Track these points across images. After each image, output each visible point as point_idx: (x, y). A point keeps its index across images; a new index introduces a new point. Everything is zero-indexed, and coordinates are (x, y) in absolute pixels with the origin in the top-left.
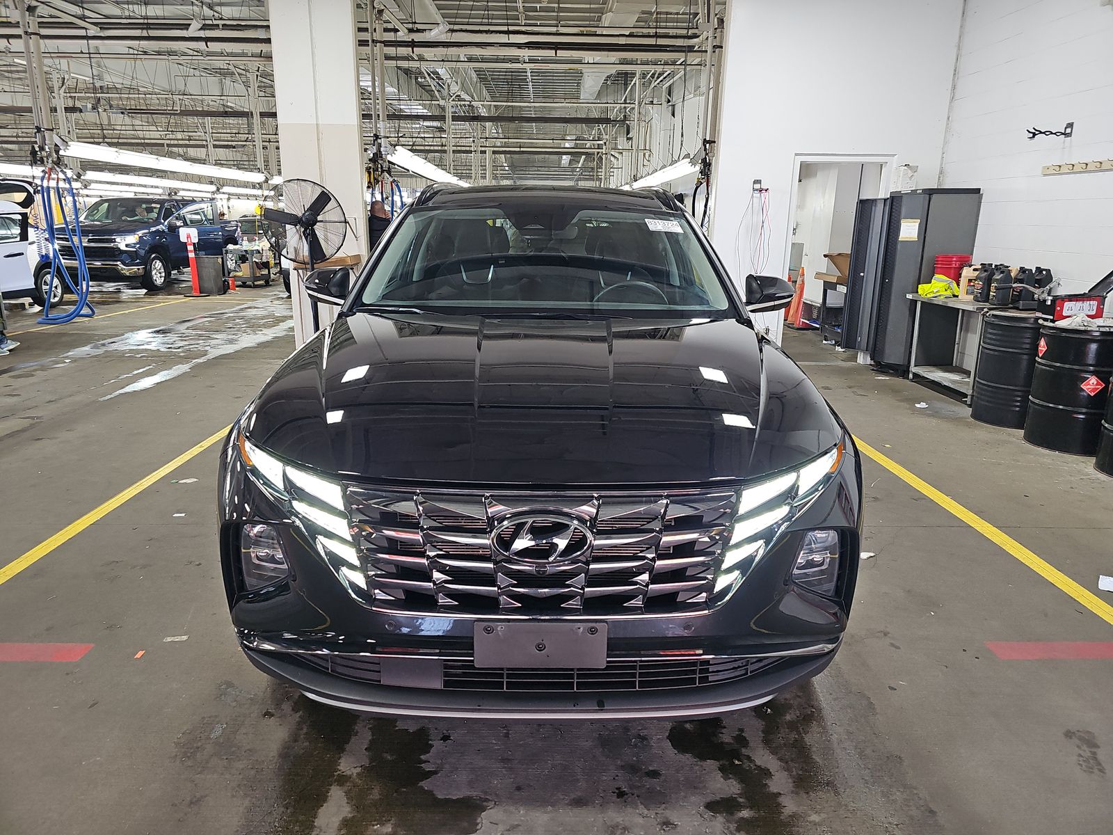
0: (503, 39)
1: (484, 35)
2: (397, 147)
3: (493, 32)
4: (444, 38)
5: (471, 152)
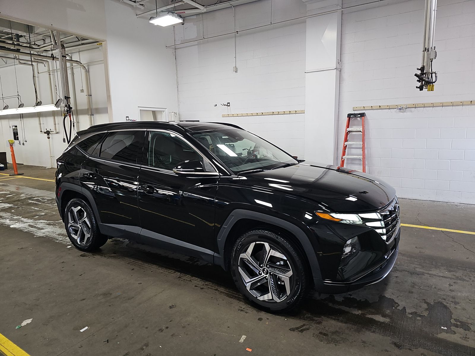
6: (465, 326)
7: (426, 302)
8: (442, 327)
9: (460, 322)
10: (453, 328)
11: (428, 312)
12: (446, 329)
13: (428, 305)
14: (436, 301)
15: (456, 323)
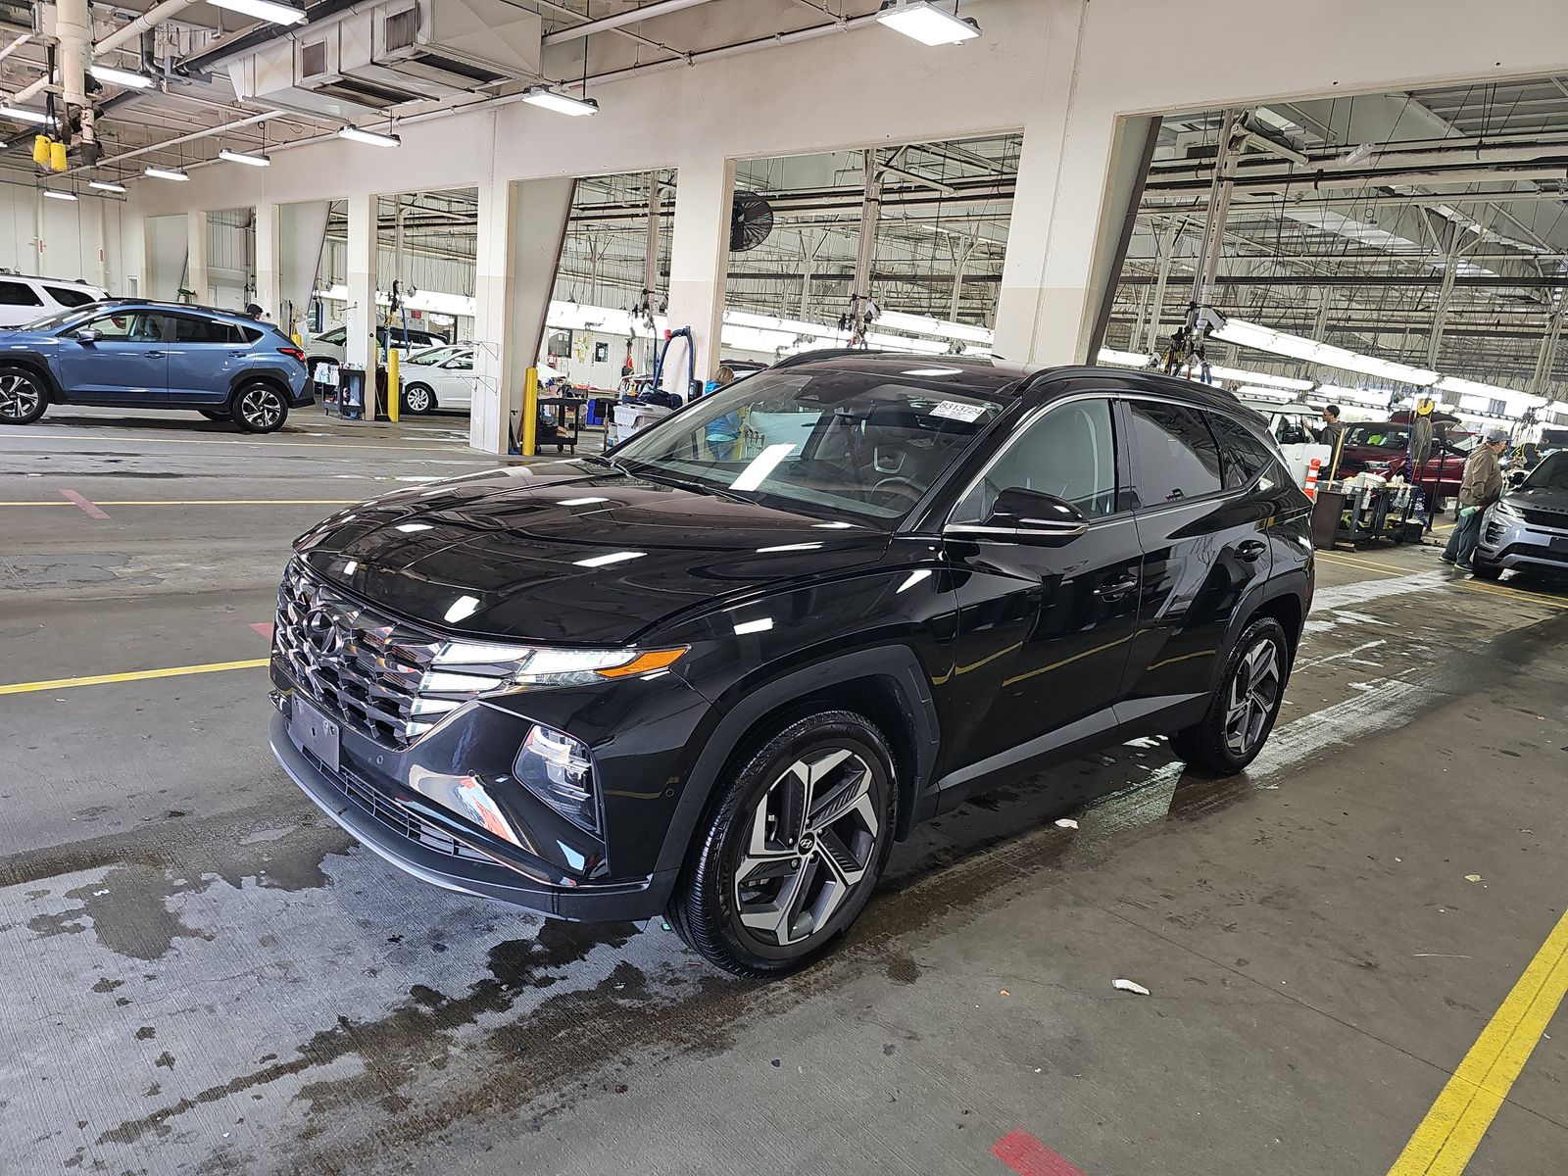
0: (1469, 157)
1: (1435, 154)
2: (1229, 320)
3: (1449, 149)
4: (1367, 164)
5: (1541, 336)
6: (47, 925)
7: (196, 933)
8: (107, 891)
9: (65, 929)
10: (79, 904)
11: (170, 911)
12: (96, 894)
13: (184, 927)
14: (170, 954)
15: (77, 921)
